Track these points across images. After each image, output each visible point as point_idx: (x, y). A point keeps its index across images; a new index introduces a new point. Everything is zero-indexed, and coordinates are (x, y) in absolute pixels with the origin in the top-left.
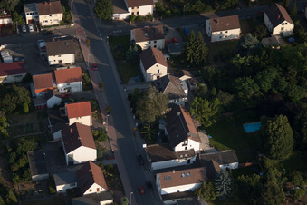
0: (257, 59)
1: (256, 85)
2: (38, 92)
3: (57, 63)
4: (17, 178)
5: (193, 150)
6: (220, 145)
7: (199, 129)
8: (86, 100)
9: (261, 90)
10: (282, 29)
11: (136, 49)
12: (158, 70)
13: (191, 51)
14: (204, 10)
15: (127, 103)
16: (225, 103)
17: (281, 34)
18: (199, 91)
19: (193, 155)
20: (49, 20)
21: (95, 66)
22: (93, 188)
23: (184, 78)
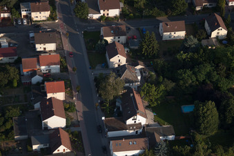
0: (196, 56)
1: (193, 76)
2: (25, 71)
3: (42, 49)
4: (4, 137)
5: (140, 124)
6: (162, 121)
7: (147, 107)
8: (62, 80)
9: (197, 80)
10: (218, 33)
11: (103, 42)
12: (119, 60)
13: (145, 47)
14: (159, 15)
15: (93, 84)
16: (168, 89)
17: (217, 37)
18: (149, 77)
19: (140, 128)
20: (39, 16)
21: (71, 54)
22: (61, 149)
23: (139, 67)
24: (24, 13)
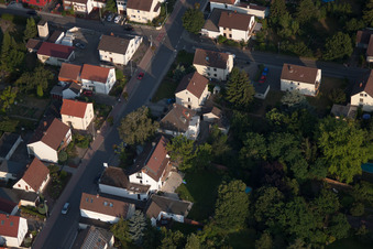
1: (263, 146)
2: (62, 80)
3: (108, 60)
5: (148, 186)
10: (361, 100)
12: (188, 98)
16: (218, 152)
17: (360, 106)
19: (144, 192)
20: (138, 16)
21: (141, 75)
22: (22, 185)
23: (210, 116)
24: (120, 7)
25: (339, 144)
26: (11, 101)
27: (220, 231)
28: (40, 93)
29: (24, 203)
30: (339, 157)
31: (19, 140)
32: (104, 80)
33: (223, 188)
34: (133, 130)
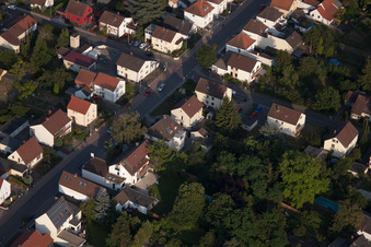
2: (77, 83)
5: (124, 179)
10: (333, 146)
12: (181, 116)
19: (119, 183)
20: (160, 45)
21: (149, 93)
22: (15, 156)
23: (197, 134)
24: (147, 36)
25: (296, 171)
26: (30, 93)
27: (175, 226)
28: (56, 90)
29: (14, 172)
30: (295, 183)
31: (26, 124)
32: (113, 89)
33: (184, 188)
34: (122, 129)
